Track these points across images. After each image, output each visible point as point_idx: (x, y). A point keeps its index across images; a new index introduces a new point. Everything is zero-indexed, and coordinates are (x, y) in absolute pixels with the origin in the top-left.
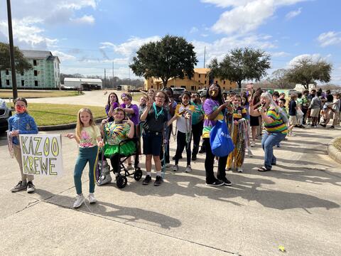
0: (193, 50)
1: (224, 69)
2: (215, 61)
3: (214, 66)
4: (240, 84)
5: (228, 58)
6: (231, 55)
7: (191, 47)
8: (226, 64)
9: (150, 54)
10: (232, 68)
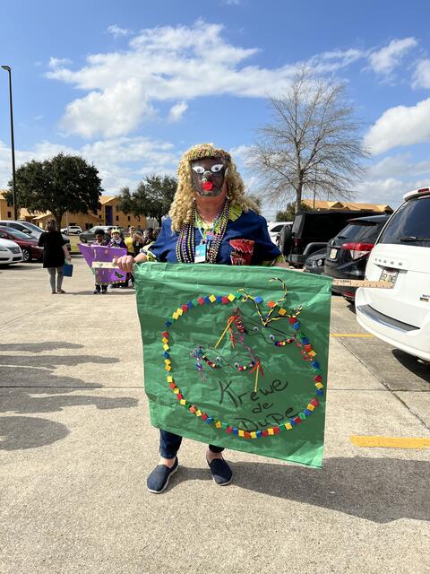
0: (98, 175)
1: (138, 202)
2: (126, 191)
3: (125, 197)
4: (160, 221)
5: (143, 187)
6: (146, 183)
7: (93, 171)
8: (141, 194)
9: (38, 179)
10: (149, 201)
